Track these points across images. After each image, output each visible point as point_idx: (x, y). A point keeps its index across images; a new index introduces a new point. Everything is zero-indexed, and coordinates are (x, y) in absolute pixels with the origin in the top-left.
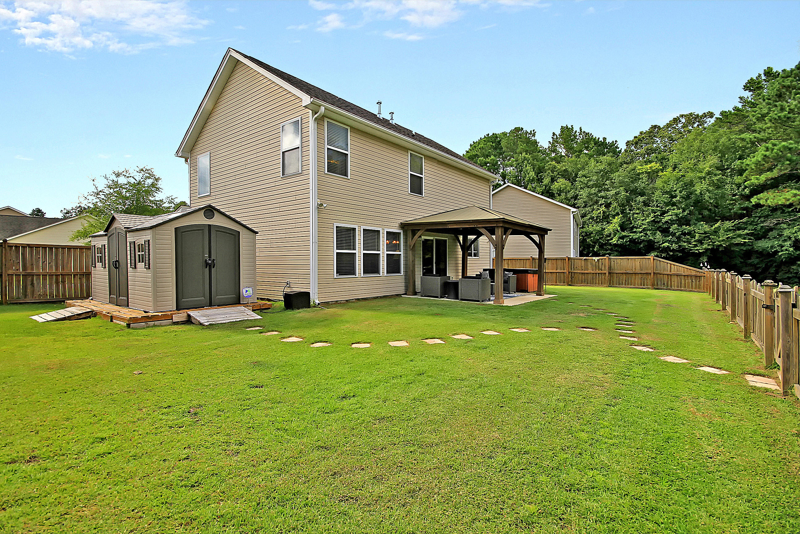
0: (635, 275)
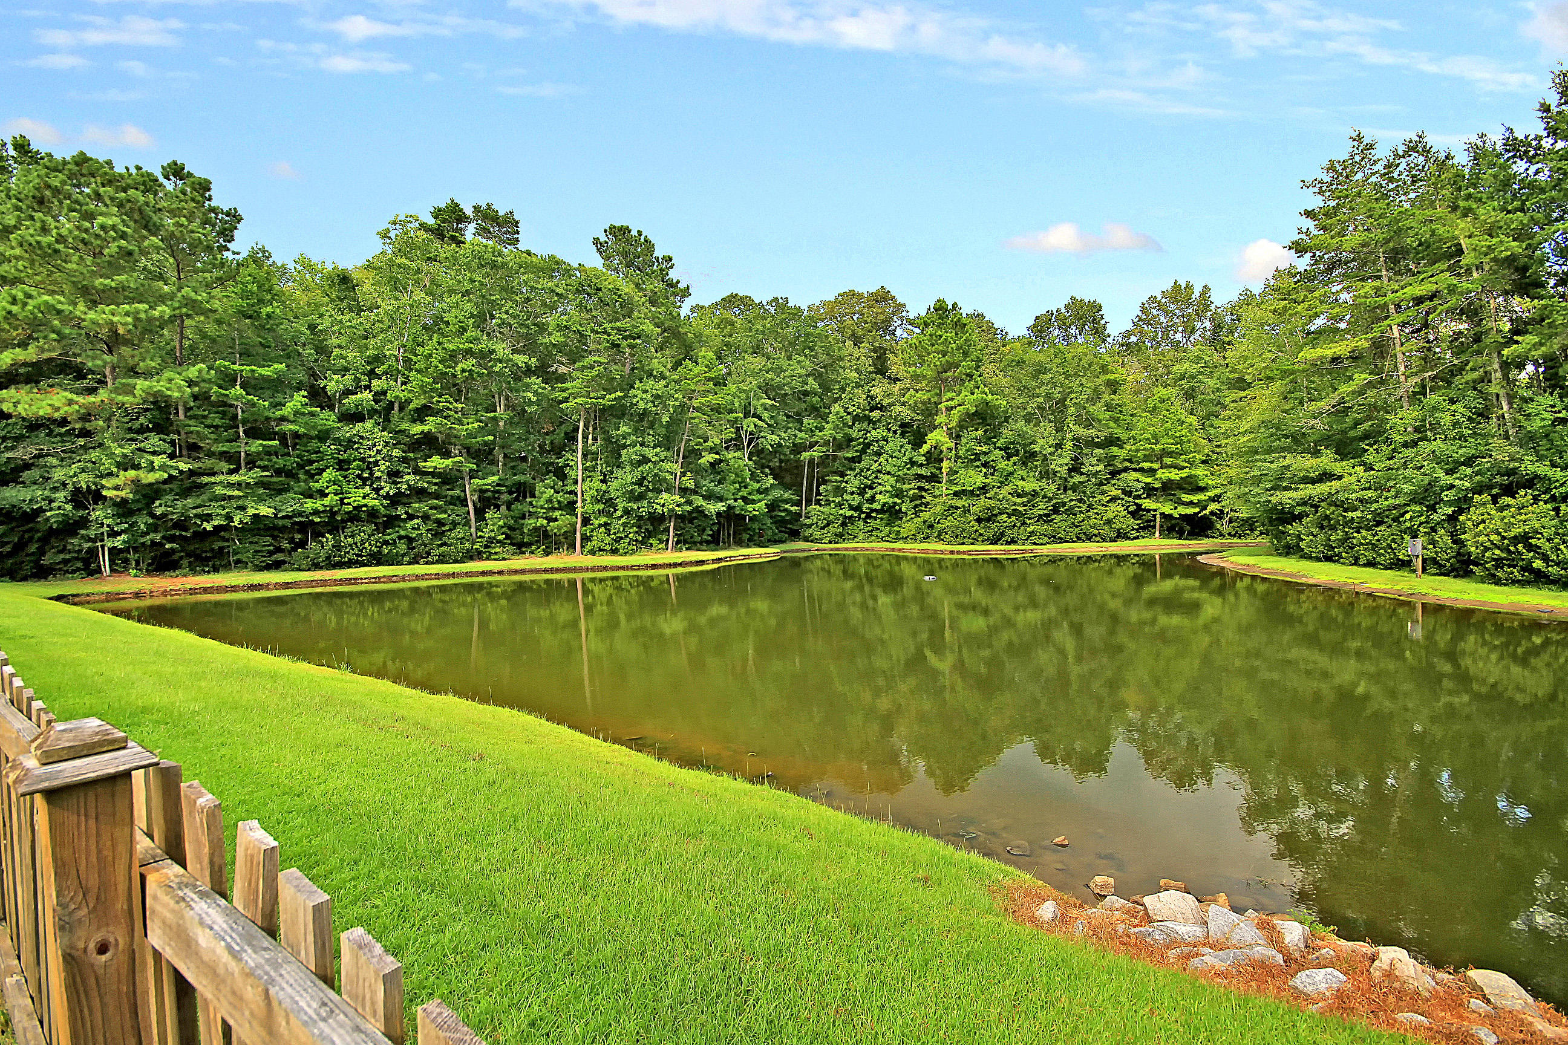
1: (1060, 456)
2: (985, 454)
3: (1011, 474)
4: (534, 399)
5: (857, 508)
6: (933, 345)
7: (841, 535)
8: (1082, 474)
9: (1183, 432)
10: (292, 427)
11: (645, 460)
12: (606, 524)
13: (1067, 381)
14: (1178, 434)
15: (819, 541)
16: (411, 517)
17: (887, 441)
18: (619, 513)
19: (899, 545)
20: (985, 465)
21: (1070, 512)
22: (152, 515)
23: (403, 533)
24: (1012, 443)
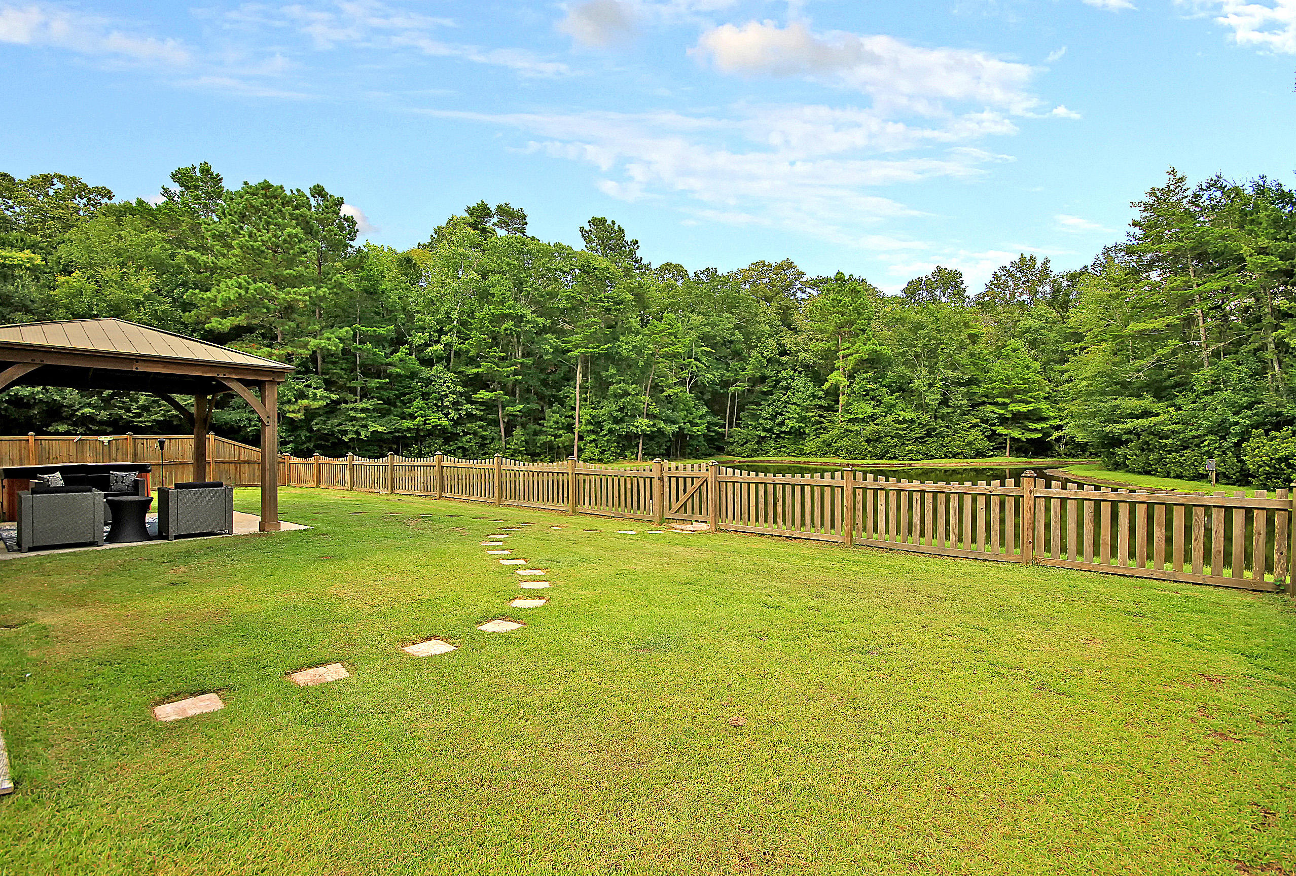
0: (183, 468)
1: (932, 393)
2: (874, 390)
3: (894, 406)
4: (551, 350)
5: (769, 430)
6: (834, 307)
7: (756, 451)
8: (949, 406)
9: (1030, 375)
10: (398, 370)
11: (626, 394)
12: (595, 440)
13: (939, 336)
14: (1026, 377)
15: (739, 455)
16: (465, 434)
17: (793, 379)
18: (604, 432)
19: (802, 459)
20: (872, 399)
21: (940, 435)
22: (310, 430)
23: (460, 445)
24: (895, 382)
